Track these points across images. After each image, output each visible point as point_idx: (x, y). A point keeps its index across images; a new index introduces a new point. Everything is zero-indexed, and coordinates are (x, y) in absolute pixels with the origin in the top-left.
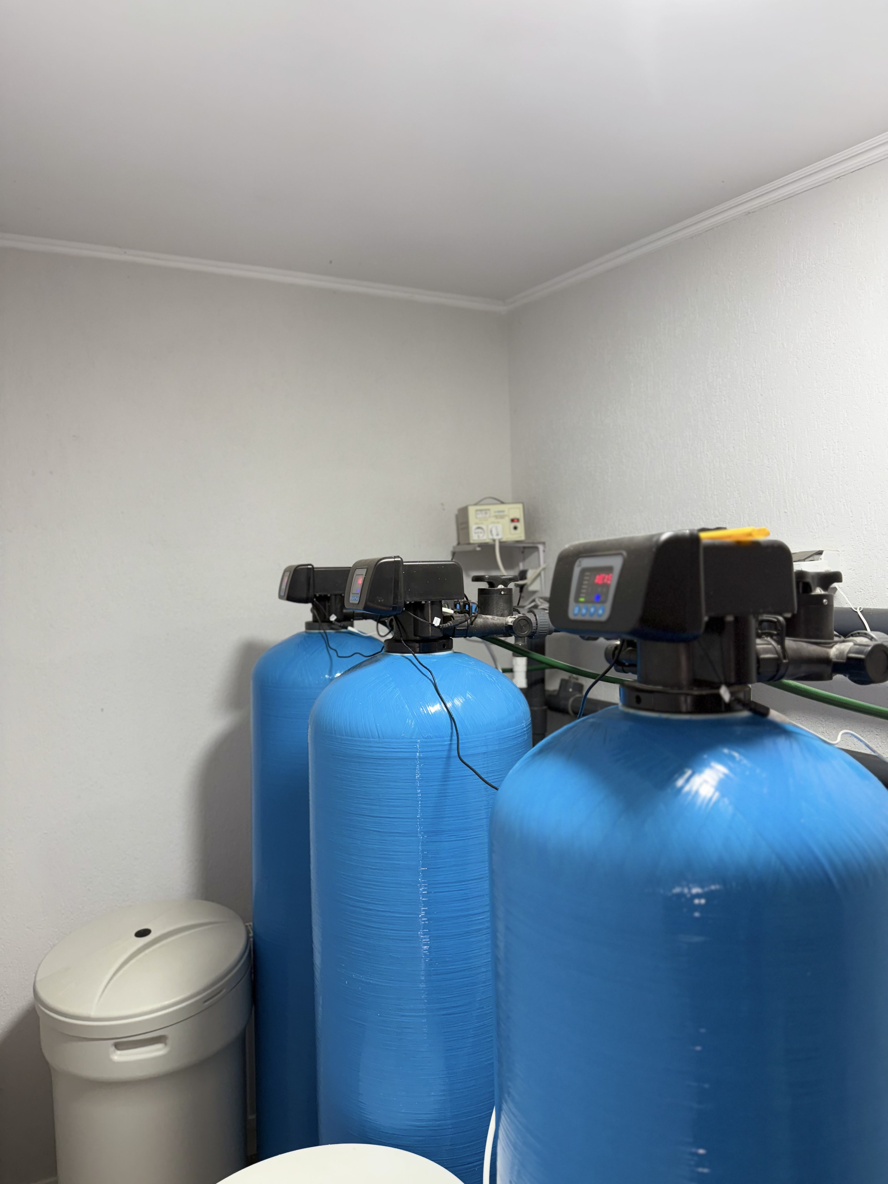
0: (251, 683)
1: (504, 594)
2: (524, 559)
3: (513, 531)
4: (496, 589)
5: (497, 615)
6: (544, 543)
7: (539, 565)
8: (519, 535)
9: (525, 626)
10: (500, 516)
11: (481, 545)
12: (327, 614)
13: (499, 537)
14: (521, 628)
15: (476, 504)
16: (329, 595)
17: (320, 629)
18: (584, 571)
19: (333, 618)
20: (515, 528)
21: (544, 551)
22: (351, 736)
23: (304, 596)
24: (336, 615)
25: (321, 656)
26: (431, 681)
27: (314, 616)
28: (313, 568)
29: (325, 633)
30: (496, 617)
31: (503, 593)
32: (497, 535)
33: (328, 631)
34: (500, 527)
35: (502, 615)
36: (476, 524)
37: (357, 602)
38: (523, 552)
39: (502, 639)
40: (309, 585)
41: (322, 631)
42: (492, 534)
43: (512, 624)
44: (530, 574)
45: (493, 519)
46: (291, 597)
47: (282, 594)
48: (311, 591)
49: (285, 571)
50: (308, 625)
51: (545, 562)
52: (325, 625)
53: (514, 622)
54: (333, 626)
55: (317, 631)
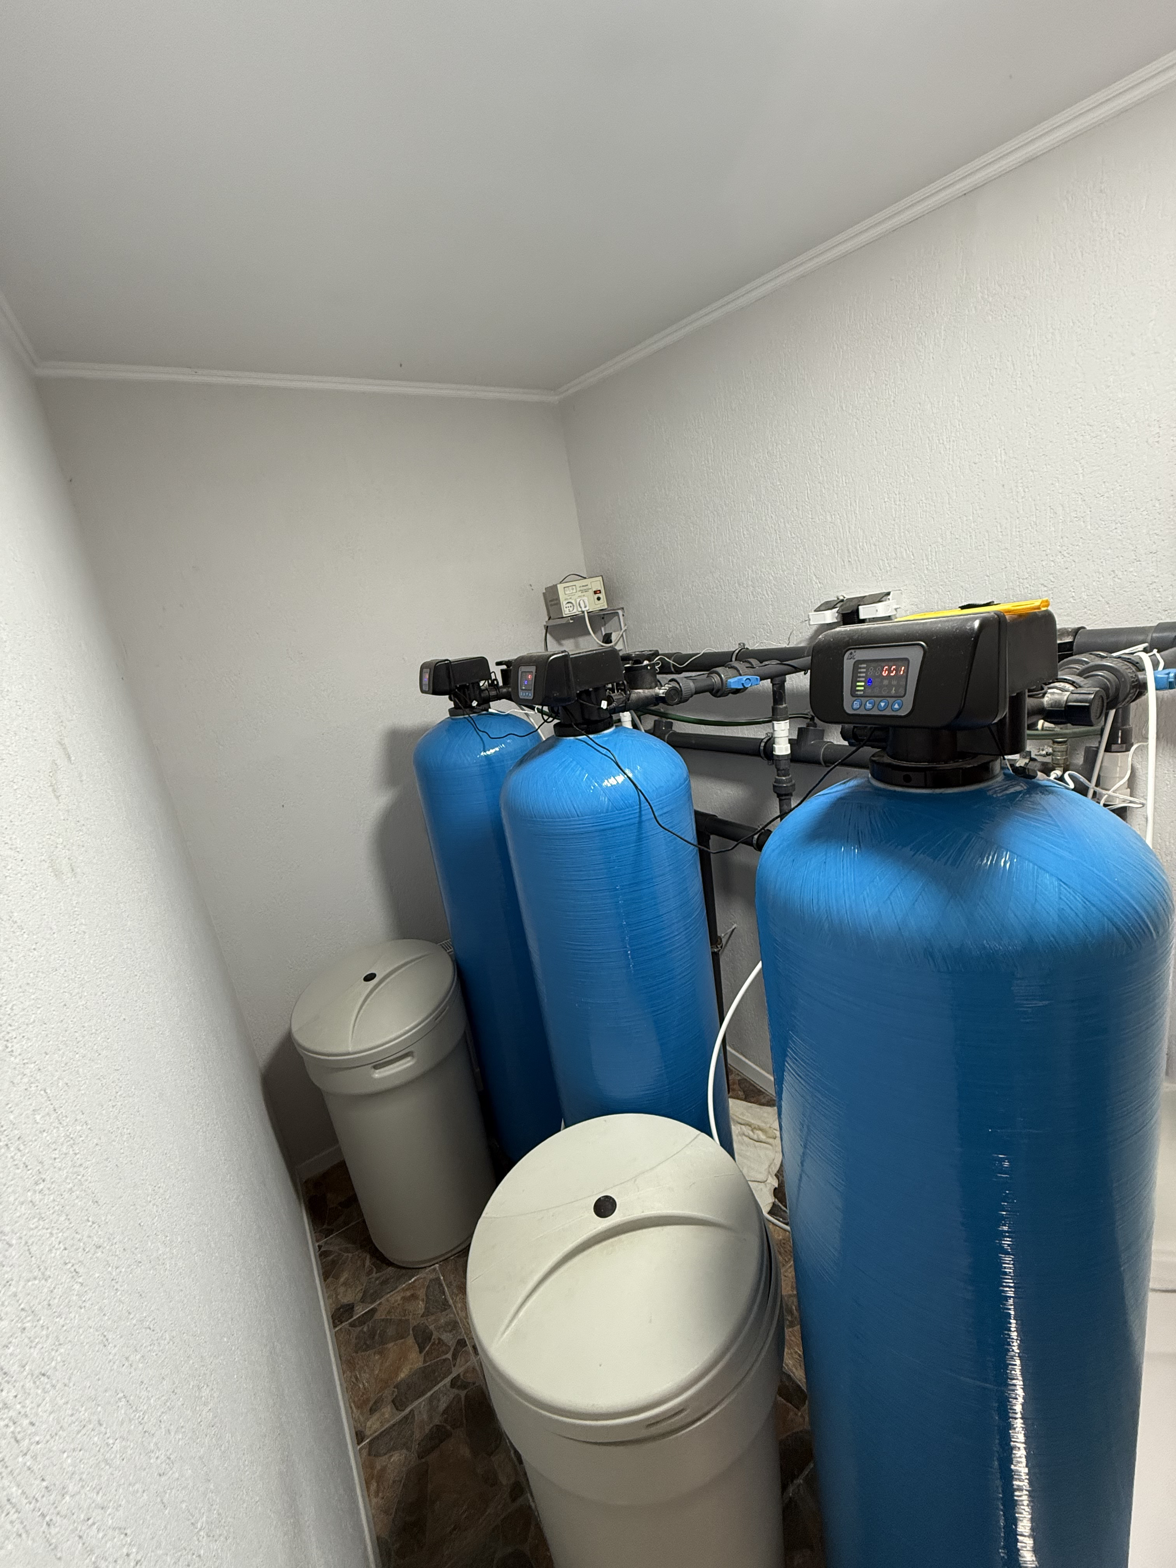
0: (414, 768)
2: (608, 624)
3: (597, 602)
4: (642, 665)
5: (647, 689)
6: (623, 608)
8: (603, 604)
9: (675, 695)
10: (584, 590)
11: (574, 617)
12: (468, 700)
13: (587, 608)
14: (672, 697)
15: (561, 583)
16: (468, 684)
17: (464, 715)
18: (857, 664)
19: (475, 704)
20: (599, 599)
21: (623, 616)
22: (550, 818)
23: (447, 688)
24: (476, 700)
25: (473, 738)
26: (610, 757)
27: (455, 704)
28: (450, 662)
29: (471, 718)
30: (646, 691)
31: (649, 668)
32: (585, 607)
33: (472, 715)
34: (586, 599)
35: (651, 688)
36: (566, 600)
37: (531, 698)
38: (603, 618)
40: (449, 677)
41: (467, 716)
42: (581, 607)
43: (664, 696)
45: (580, 594)
46: (436, 692)
47: (426, 688)
48: (452, 683)
49: (423, 667)
50: (451, 711)
51: (625, 625)
52: (467, 710)
53: (666, 693)
54: (475, 710)
55: (462, 717)
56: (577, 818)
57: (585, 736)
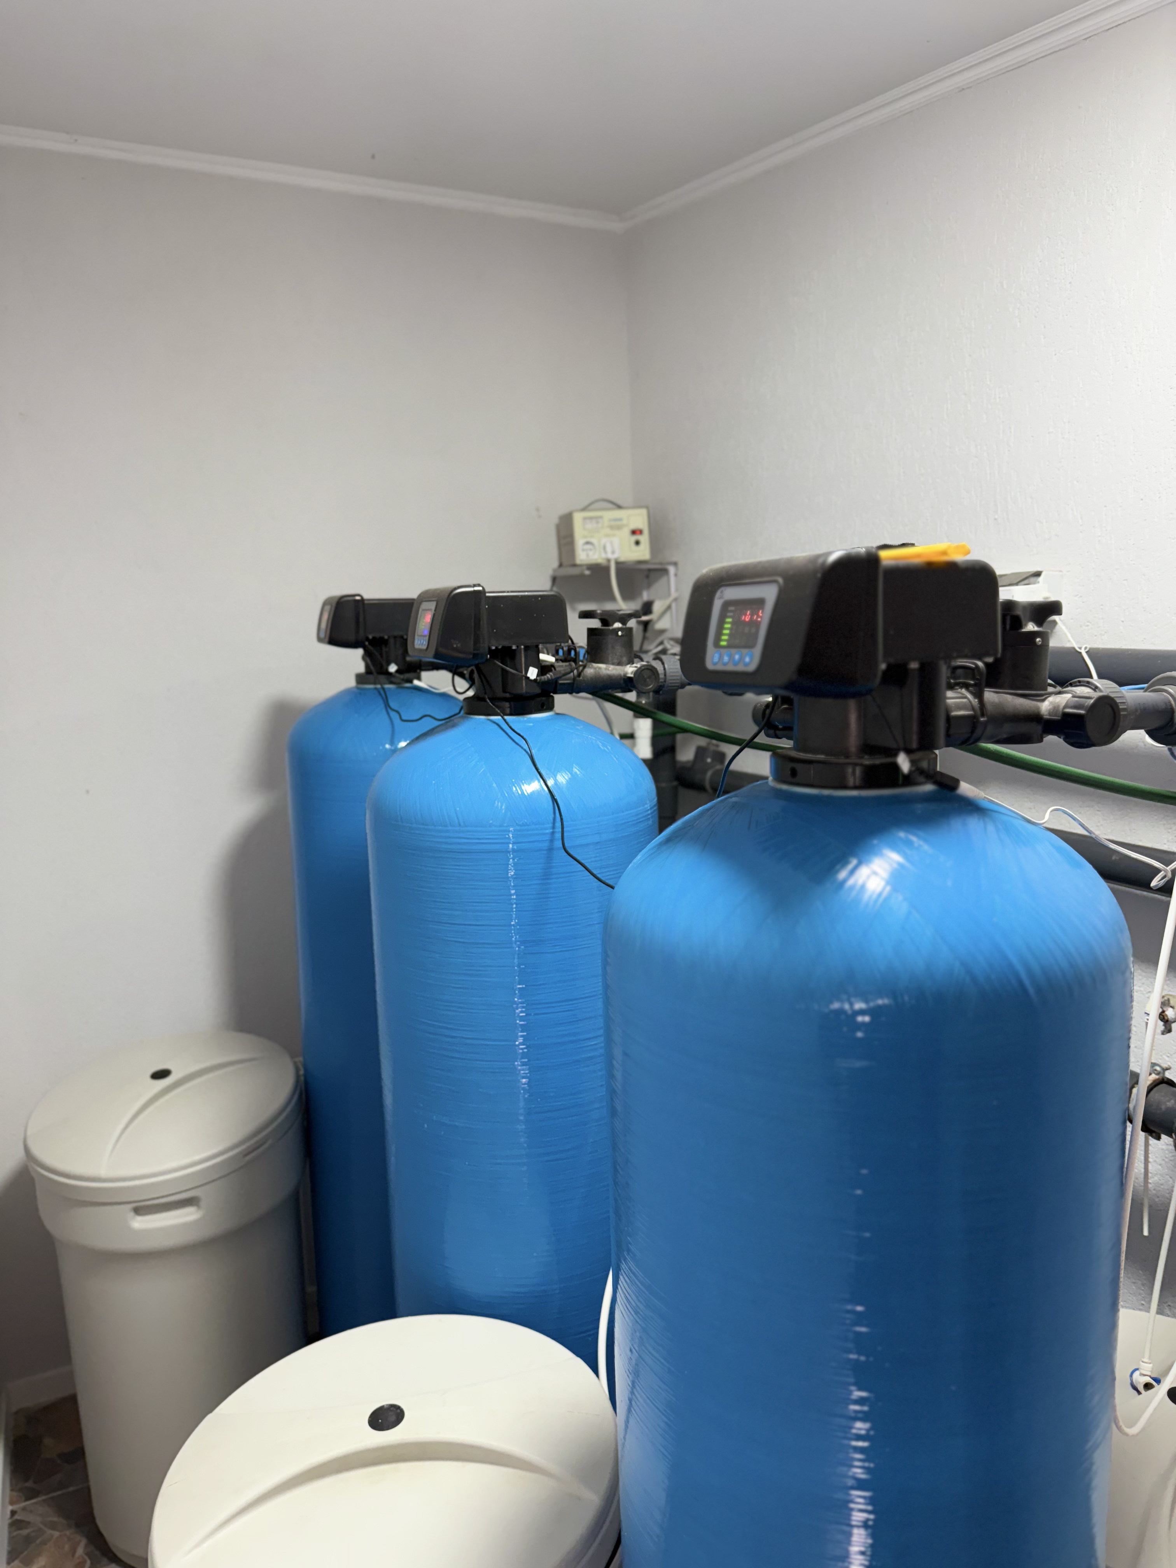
0: (286, 756)
1: (622, 636)
2: (649, 586)
3: (634, 547)
4: (611, 628)
5: (613, 664)
6: (675, 564)
7: (669, 594)
8: (643, 553)
9: (649, 677)
10: (616, 526)
11: (590, 567)
12: (384, 663)
13: (616, 556)
14: (645, 681)
15: (584, 509)
16: (386, 637)
17: (375, 683)
18: (727, 605)
19: (393, 668)
20: (637, 543)
21: (676, 575)
22: (423, 824)
23: (352, 638)
24: (397, 664)
25: (379, 719)
26: (527, 752)
27: (367, 666)
28: (363, 600)
29: (383, 689)
30: (611, 667)
31: (620, 633)
32: (613, 552)
33: (387, 686)
34: (616, 541)
35: (619, 664)
36: (585, 537)
37: (425, 647)
38: (647, 577)
39: (620, 695)
40: (358, 623)
41: (379, 686)
42: (605, 552)
43: (632, 676)
44: (657, 607)
45: (608, 531)
46: (334, 640)
47: (322, 635)
48: (361, 632)
49: (325, 604)
50: (360, 679)
51: (677, 590)
52: (382, 678)
53: (636, 673)
54: (393, 679)
55: (371, 686)
56: (457, 828)
57: (499, 717)
